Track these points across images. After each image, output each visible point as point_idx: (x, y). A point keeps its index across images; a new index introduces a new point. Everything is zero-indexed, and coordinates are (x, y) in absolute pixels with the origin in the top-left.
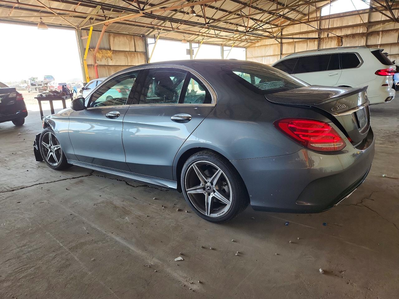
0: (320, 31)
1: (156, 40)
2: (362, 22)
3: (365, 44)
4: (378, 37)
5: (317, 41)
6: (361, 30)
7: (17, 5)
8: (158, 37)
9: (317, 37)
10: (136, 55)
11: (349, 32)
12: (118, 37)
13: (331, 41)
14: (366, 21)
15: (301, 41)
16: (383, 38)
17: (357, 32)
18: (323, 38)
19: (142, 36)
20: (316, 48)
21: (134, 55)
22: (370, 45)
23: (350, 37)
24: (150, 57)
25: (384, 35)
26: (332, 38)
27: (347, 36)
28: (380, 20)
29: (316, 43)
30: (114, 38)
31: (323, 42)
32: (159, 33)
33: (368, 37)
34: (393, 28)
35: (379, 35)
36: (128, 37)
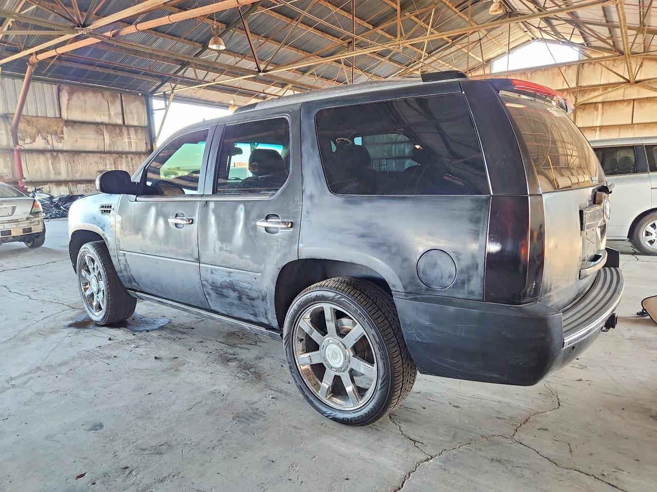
1: (167, 102)
2: (566, 87)
4: (595, 112)
8: (172, 96)
10: (125, 131)
12: (81, 93)
14: (573, 85)
16: (604, 114)
19: (140, 94)
21: (121, 131)
24: (156, 135)
25: (607, 110)
28: (597, 83)
30: (71, 94)
32: (173, 89)
34: (621, 99)
35: (597, 110)
36: (107, 94)
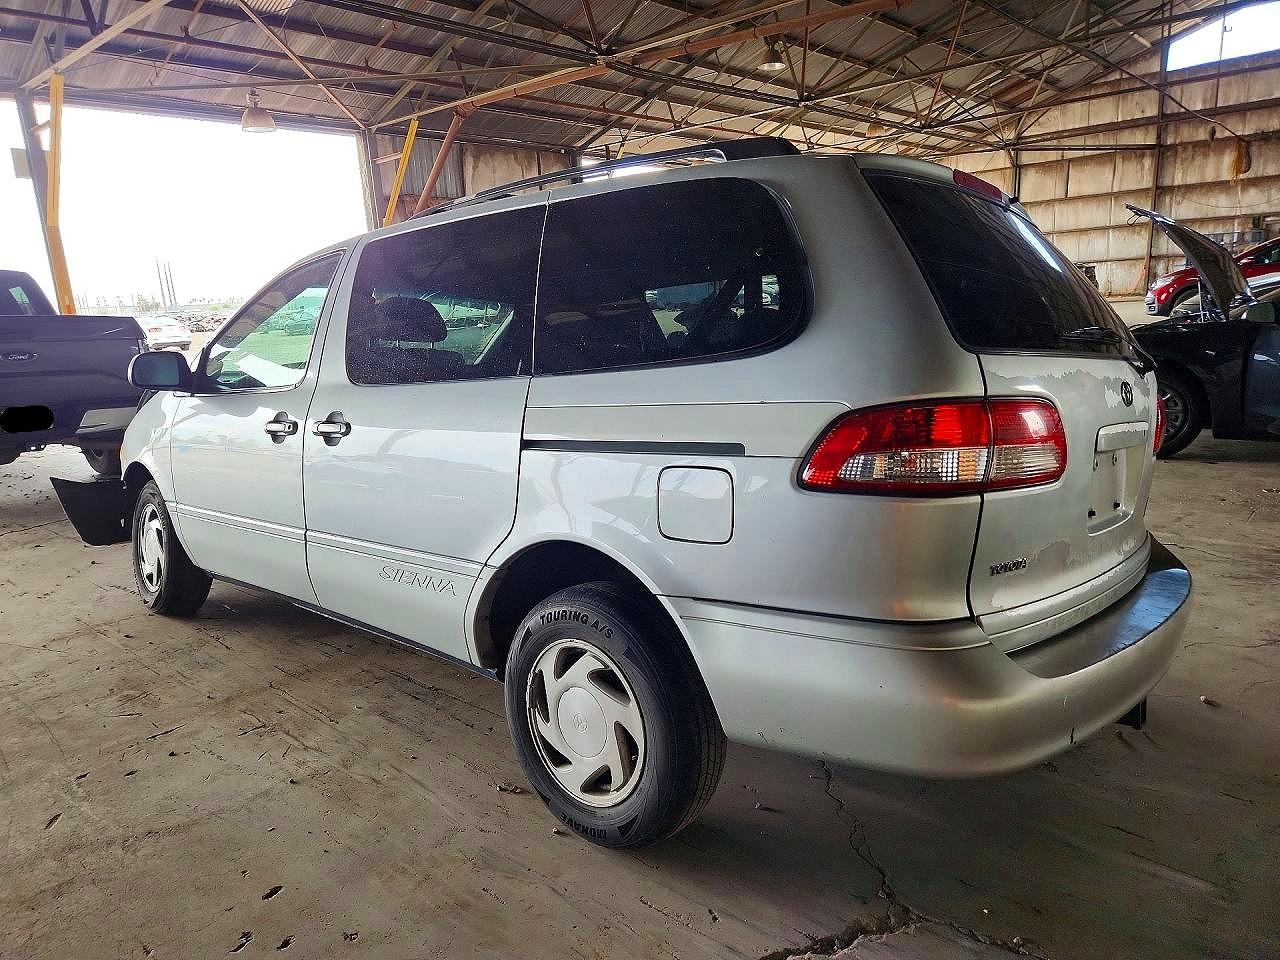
0: (1163, 121)
5: (1152, 156)
7: (179, 46)
8: (621, 153)
9: (1151, 140)
12: (489, 155)
13: (1206, 156)
15: (1092, 157)
18: (1173, 147)
19: (563, 151)
20: (1147, 182)
26: (1209, 146)
27: (1266, 137)
29: (1148, 162)
30: (476, 158)
31: (1176, 157)
32: (624, 139)
36: (521, 154)
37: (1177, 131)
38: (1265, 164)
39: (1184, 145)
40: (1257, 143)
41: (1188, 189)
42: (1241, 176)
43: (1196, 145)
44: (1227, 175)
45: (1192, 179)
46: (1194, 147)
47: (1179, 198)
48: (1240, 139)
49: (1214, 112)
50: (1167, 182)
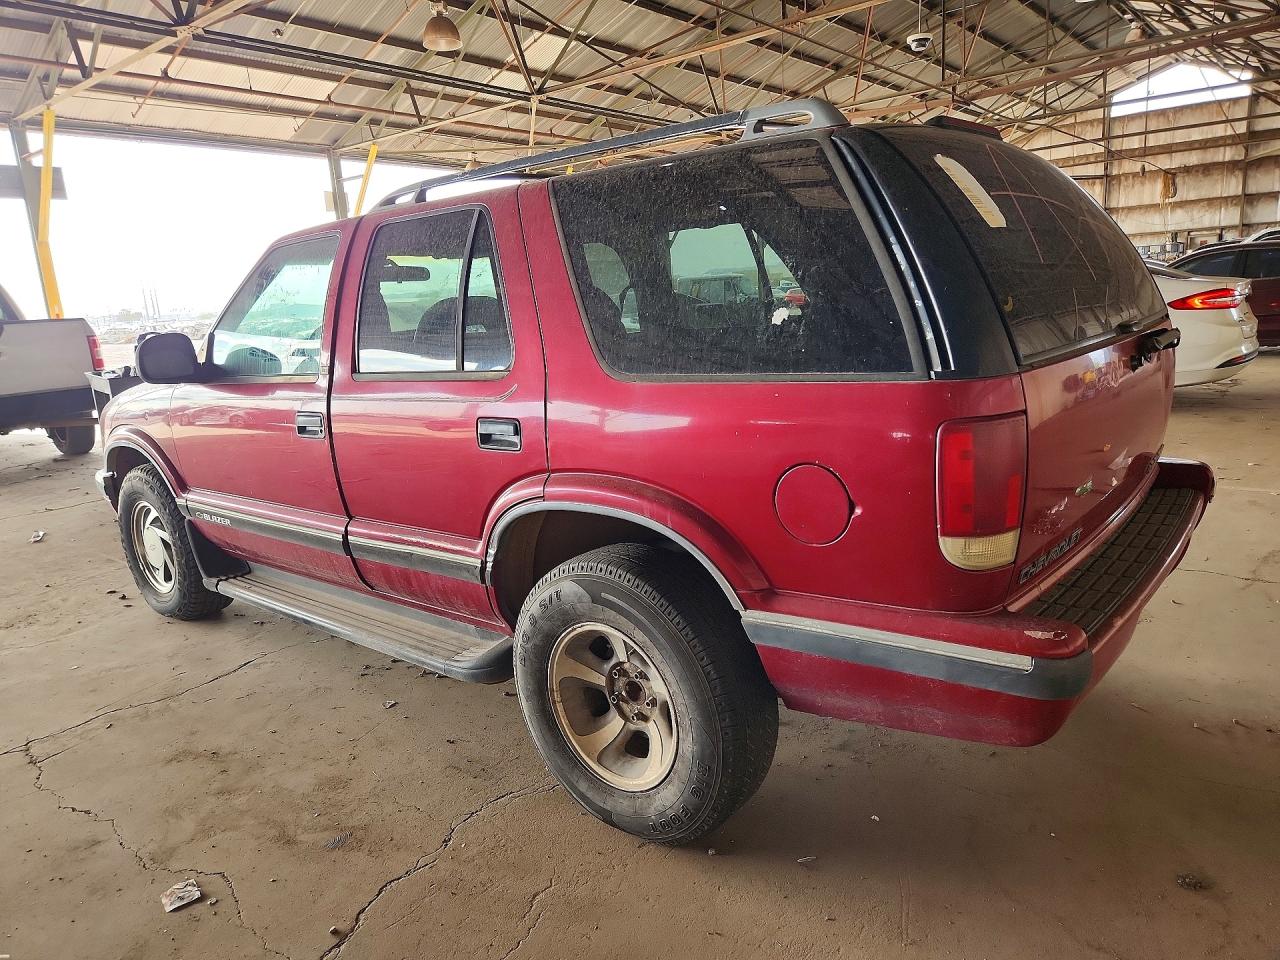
0: (1111, 156)
3: (1240, 193)
5: (1101, 183)
6: (1227, 154)
9: (1100, 172)
11: (1194, 158)
13: (1143, 184)
17: (1215, 160)
18: (1118, 177)
22: (1254, 192)
23: (1197, 171)
26: (1143, 176)
27: (1187, 170)
29: (1098, 189)
31: (1120, 184)
33: (1249, 172)
37: (1120, 165)
38: (1188, 191)
39: (1126, 175)
40: (1182, 175)
41: (1130, 209)
42: (1171, 200)
43: (1135, 175)
44: (1158, 200)
45: (1133, 203)
46: (1133, 177)
47: (1123, 217)
48: (1166, 172)
49: (1146, 152)
50: (1113, 204)
